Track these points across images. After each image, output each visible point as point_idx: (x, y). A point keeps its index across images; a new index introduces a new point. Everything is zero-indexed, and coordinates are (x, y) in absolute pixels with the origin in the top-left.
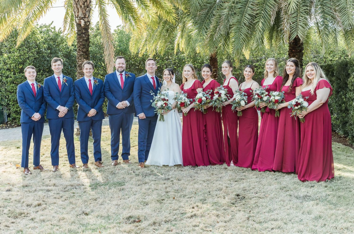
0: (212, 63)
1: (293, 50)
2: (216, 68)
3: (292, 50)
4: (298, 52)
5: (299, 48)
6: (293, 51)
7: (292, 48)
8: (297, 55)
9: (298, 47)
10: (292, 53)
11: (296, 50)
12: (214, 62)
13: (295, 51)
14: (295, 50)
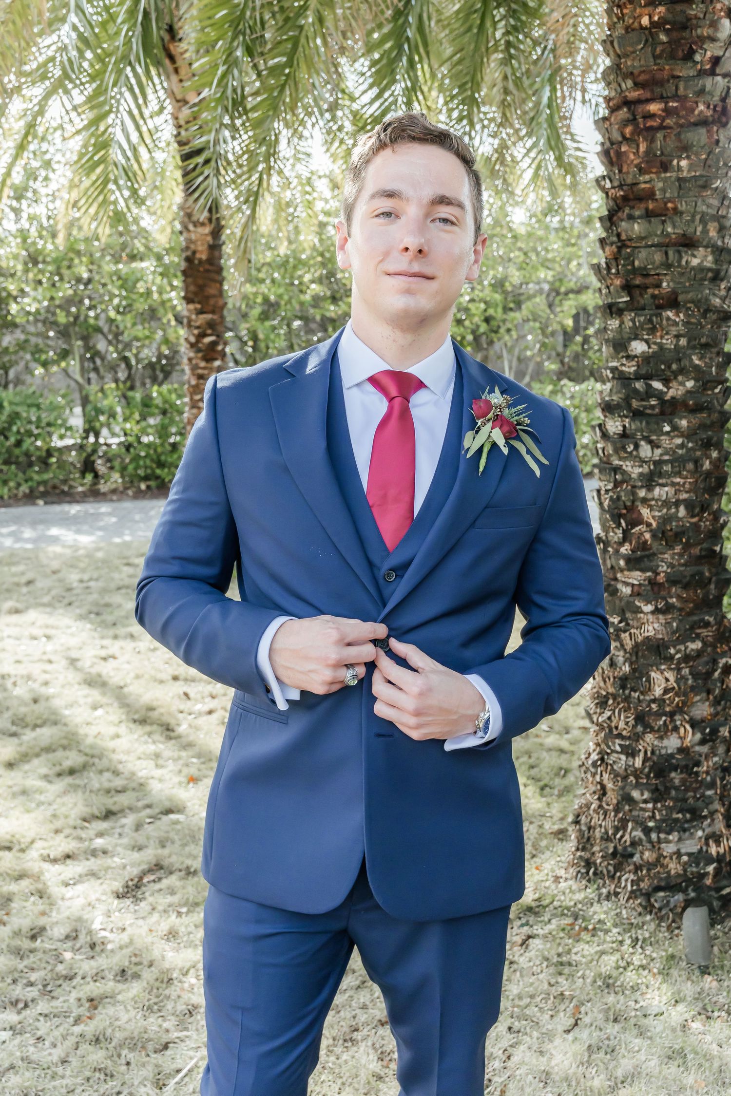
0: (192, 288)
1: (648, 101)
2: (213, 312)
3: (640, 109)
4: (703, 122)
5: (708, 82)
6: (652, 116)
7: (637, 85)
8: (685, 149)
9: (701, 73)
10: (637, 132)
11: (676, 97)
12: (200, 282)
13: (668, 112)
14: (662, 98)
